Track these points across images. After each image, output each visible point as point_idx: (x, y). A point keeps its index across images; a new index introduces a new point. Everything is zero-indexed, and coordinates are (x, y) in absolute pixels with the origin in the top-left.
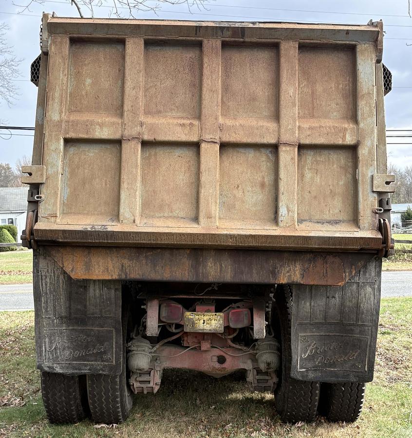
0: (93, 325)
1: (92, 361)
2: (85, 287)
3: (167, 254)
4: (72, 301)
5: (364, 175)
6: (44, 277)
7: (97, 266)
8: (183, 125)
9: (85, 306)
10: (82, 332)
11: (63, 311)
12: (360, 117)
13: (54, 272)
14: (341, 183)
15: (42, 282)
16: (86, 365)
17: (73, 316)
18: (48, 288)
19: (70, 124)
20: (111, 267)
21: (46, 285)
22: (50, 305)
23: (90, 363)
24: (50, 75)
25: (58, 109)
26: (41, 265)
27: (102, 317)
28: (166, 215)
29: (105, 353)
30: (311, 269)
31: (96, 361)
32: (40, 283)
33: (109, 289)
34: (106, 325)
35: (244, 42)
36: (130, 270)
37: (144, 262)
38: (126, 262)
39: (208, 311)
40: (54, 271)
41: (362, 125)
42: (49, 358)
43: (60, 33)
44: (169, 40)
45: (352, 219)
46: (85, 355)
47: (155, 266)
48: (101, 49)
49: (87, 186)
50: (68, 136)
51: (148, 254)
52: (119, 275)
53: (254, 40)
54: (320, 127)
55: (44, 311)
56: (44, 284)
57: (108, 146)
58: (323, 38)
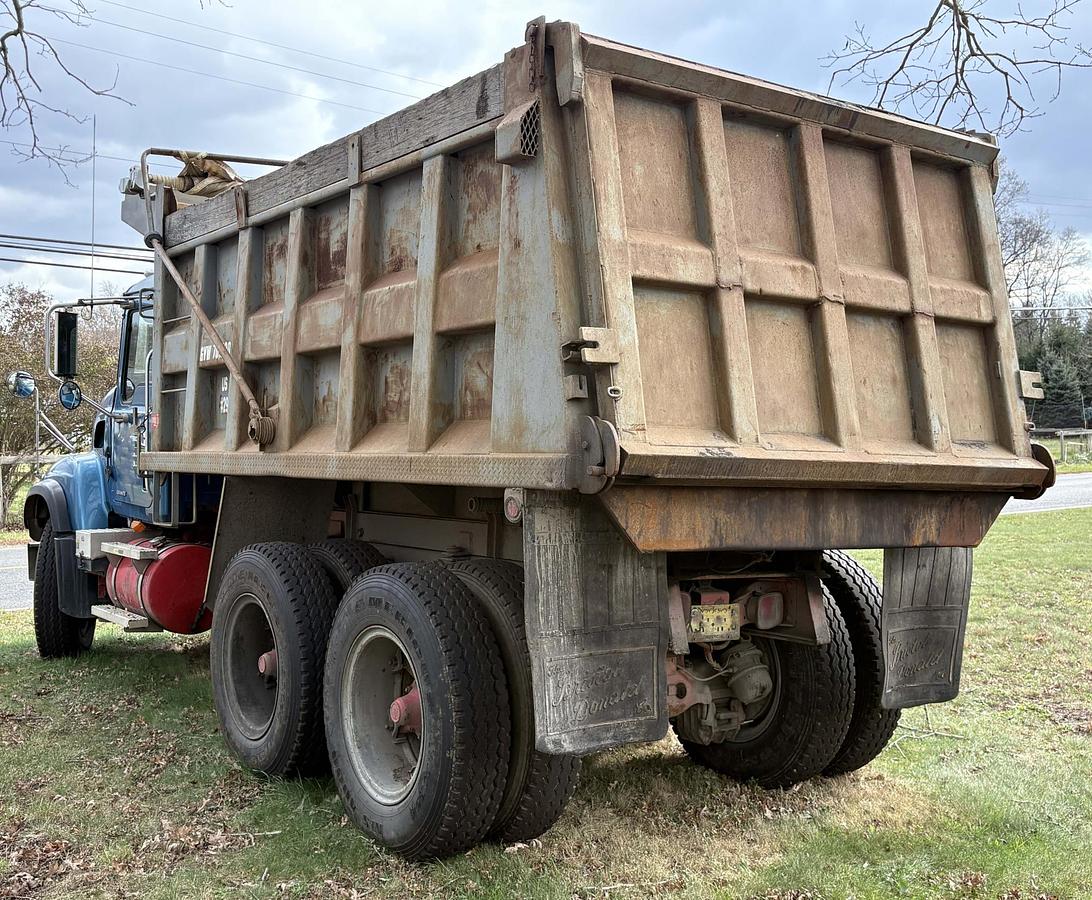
0: (621, 642)
1: (618, 718)
2: (610, 566)
3: (777, 500)
4: (588, 596)
5: (1008, 372)
6: (542, 551)
7: (678, 525)
8: (793, 269)
9: (609, 606)
10: (604, 658)
11: (574, 619)
12: (992, 281)
13: (560, 540)
14: (976, 382)
15: (539, 560)
16: (607, 729)
17: (592, 627)
18: (550, 572)
19: (638, 250)
20: (699, 527)
21: (547, 566)
22: (553, 606)
23: (616, 722)
24: (595, 150)
25: (617, 220)
26: (538, 527)
27: (638, 624)
28: (781, 428)
29: (640, 697)
30: (947, 520)
31: (624, 716)
32: (537, 564)
33: (647, 568)
34: (643, 641)
35: (849, 136)
36: (726, 530)
37: (746, 515)
38: (722, 516)
39: (720, 602)
40: (560, 537)
41: (995, 292)
42: (555, 722)
43: (600, 69)
44: (755, 113)
45: (994, 439)
46: (608, 708)
47: (761, 523)
48: (648, 111)
49: (666, 371)
50: (638, 273)
51: (753, 499)
52: (711, 541)
53: (863, 135)
54: (953, 291)
55: (542, 621)
56: (543, 565)
57: (685, 298)
58: (938, 149)
